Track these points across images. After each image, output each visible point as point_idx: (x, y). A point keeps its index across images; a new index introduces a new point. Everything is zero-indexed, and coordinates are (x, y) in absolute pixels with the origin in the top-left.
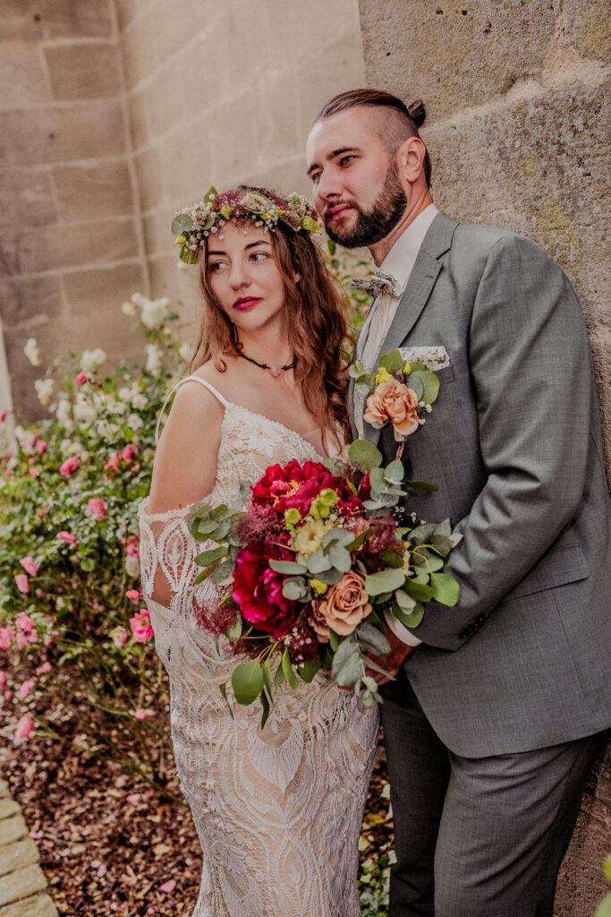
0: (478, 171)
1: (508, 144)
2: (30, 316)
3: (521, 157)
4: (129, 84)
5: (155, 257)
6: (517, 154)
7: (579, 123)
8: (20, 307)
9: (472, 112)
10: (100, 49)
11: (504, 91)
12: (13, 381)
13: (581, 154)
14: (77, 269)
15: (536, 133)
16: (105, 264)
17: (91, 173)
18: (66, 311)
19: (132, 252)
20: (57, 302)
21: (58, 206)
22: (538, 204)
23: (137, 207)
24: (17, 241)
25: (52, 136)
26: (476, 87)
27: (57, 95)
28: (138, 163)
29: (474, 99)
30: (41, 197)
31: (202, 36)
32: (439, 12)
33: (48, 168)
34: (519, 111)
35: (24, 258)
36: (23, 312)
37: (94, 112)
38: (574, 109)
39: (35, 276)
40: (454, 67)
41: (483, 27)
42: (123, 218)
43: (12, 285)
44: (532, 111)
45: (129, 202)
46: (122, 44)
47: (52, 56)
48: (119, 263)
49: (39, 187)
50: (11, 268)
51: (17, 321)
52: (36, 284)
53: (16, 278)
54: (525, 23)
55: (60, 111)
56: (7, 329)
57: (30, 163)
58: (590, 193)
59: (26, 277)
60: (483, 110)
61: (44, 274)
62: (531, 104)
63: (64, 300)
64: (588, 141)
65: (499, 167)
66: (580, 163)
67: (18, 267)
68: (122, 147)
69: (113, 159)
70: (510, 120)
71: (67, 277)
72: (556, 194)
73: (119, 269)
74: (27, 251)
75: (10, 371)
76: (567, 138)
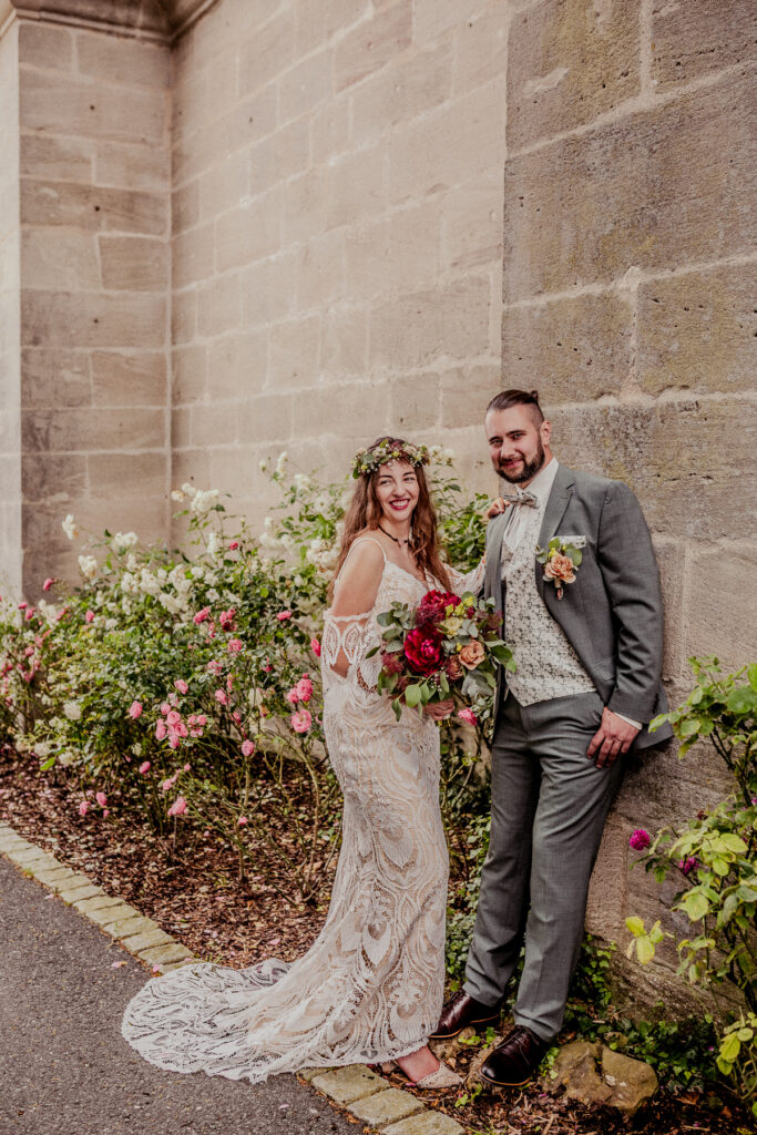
0: (574, 440)
1: (596, 428)
2: (52, 492)
3: (603, 436)
4: (176, 283)
5: (182, 449)
6: (601, 434)
7: (638, 425)
8: (43, 482)
9: (574, 406)
10: (153, 245)
11: (596, 398)
12: (26, 556)
13: (638, 440)
14: (102, 452)
15: (614, 426)
16: (132, 450)
17: (128, 361)
18: (87, 493)
19: (159, 442)
20: (80, 482)
21: (94, 389)
22: (611, 463)
23: (169, 399)
24: (49, 417)
25: (96, 321)
26: (579, 392)
27: (106, 284)
28: (175, 358)
29: (578, 399)
30: (78, 378)
31: (273, 257)
32: (559, 345)
33: (89, 350)
34: (605, 411)
35: (54, 437)
36: (46, 488)
37: (141, 304)
38: (637, 417)
39: (63, 453)
40: (567, 378)
41: (587, 360)
42: (155, 408)
43: (39, 460)
44: (612, 413)
45: (162, 394)
46: (175, 245)
47: (105, 246)
48: (145, 450)
49: (76, 369)
50: (40, 444)
51: (39, 497)
52: (61, 462)
53: (43, 453)
54: (612, 366)
55: (107, 297)
56: (27, 502)
57: (73, 344)
58: (642, 461)
59: (53, 454)
60: (582, 406)
61: (69, 453)
62: (612, 409)
63: (87, 481)
64: (643, 435)
65: (589, 439)
66: (637, 445)
67: (46, 443)
68: (162, 341)
69: (154, 351)
70: (598, 414)
71: (93, 459)
72: (622, 460)
73: (144, 455)
74: (57, 428)
75: (24, 546)
76: (631, 431)
